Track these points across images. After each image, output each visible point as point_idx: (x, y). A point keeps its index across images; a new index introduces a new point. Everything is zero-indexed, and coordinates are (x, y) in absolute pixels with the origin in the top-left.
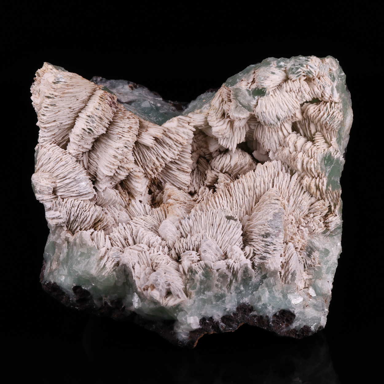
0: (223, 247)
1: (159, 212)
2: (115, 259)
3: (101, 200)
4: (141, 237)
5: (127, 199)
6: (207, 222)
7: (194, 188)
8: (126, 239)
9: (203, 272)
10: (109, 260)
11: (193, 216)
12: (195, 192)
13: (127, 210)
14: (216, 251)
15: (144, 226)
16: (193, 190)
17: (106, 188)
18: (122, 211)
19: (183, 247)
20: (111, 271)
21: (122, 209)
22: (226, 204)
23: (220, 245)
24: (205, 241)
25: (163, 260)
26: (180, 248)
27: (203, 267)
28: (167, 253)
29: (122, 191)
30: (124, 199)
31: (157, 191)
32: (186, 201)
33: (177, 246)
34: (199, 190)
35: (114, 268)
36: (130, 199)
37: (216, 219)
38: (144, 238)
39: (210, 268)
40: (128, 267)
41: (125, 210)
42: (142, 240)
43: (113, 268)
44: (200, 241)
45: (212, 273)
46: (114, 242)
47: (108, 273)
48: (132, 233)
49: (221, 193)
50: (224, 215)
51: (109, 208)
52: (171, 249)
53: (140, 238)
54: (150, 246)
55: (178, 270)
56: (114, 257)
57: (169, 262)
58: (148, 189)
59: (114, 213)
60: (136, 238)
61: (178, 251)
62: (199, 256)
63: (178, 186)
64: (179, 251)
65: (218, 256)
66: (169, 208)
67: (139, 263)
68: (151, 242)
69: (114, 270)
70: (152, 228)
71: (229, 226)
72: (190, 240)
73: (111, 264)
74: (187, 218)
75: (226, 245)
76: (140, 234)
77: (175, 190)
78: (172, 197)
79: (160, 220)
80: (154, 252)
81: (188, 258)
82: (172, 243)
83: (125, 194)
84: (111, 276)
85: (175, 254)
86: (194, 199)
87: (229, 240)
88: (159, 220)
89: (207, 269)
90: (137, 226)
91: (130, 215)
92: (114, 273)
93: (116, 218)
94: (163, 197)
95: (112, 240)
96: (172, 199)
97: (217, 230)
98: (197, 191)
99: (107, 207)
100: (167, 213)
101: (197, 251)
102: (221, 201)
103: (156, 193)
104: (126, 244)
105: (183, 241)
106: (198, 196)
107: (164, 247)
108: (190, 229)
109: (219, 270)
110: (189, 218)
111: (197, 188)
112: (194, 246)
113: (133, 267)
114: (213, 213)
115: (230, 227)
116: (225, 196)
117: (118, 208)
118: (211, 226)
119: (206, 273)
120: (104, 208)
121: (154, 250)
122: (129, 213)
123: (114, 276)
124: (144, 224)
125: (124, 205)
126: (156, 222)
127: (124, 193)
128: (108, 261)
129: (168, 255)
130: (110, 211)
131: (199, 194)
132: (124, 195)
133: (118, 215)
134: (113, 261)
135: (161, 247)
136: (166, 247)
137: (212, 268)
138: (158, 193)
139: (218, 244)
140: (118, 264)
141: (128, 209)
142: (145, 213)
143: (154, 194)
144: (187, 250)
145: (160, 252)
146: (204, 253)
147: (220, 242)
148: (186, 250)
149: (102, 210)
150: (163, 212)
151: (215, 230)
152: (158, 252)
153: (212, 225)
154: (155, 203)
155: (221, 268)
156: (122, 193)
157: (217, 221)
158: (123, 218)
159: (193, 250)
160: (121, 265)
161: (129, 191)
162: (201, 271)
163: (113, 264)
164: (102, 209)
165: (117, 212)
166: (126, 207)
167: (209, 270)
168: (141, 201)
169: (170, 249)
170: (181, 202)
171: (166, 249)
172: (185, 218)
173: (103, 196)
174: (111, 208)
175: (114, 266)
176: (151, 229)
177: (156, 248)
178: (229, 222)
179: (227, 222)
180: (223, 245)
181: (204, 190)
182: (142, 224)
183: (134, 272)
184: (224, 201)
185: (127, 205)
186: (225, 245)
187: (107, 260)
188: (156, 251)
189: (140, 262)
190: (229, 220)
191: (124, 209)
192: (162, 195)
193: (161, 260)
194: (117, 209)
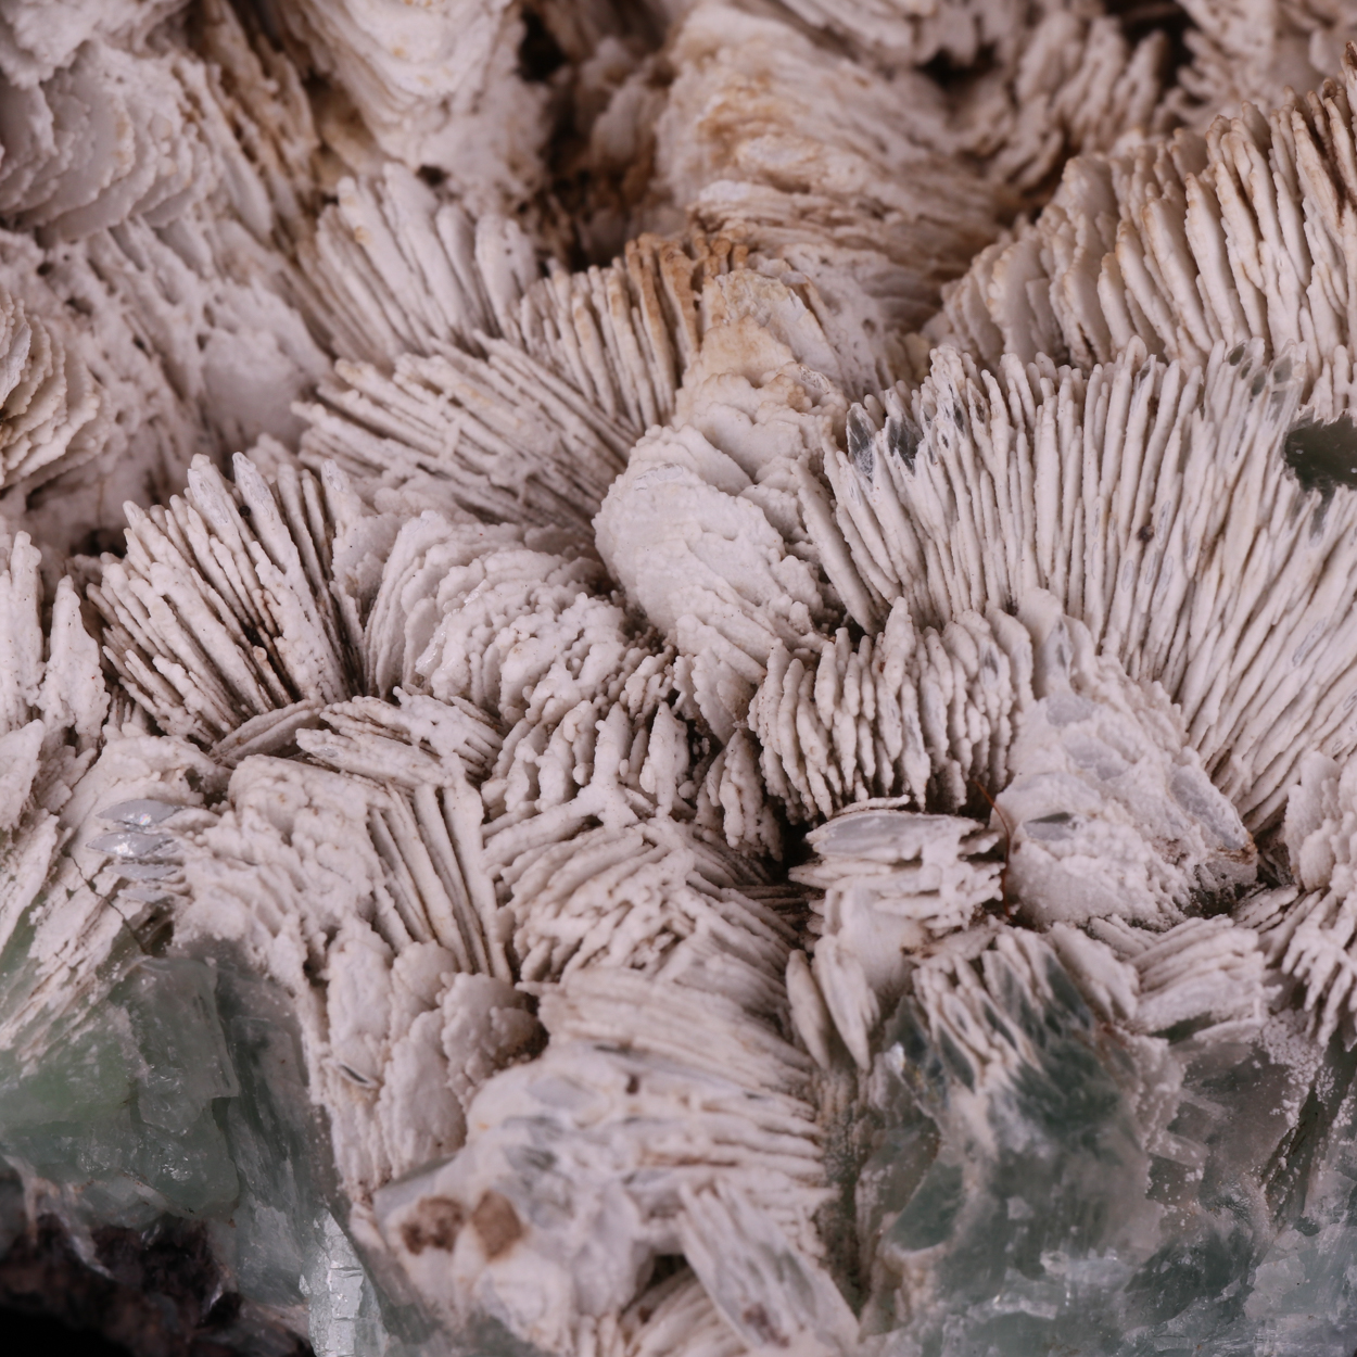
0: (1241, 766)
1: (614, 321)
2: (133, 873)
3: (29, 177)
4: (412, 618)
5: (299, 148)
6: (1094, 502)
7: (978, 22)
8: (255, 631)
9: (1025, 1069)
10: (71, 879)
11: (946, 426)
12: (987, 58)
13: (294, 261)
14: (1176, 810)
15: (451, 467)
16: (963, 45)
17: (83, 48)
18: (243, 281)
19: (834, 757)
20: (81, 997)
21: (242, 257)
22: (1290, 283)
23: (1216, 743)
24: (1058, 720)
25: (627, 905)
26: (801, 759)
27: (1035, 1005)
28: (666, 802)
29: (246, 65)
30: (266, 153)
31: (609, 50)
32: (888, 192)
33: (771, 719)
34: (1020, 51)
35: (117, 975)
36: (324, 150)
37: (1181, 467)
38: (440, 633)
39: (1100, 1013)
40: (264, 969)
41: (276, 262)
42: (421, 647)
43: (102, 971)
44: (1016, 707)
45: (1126, 1061)
46: (134, 663)
47: (58, 1024)
48: (324, 554)
49: (1243, 169)
50: (1266, 432)
51: (110, 256)
52: (718, 747)
53: (401, 617)
54: (505, 707)
55: (771, 1015)
56: (123, 849)
57: (680, 926)
58: (517, 31)
59: (162, 308)
60: (363, 622)
61: (786, 777)
62: (996, 868)
63: (814, 18)
64: (797, 782)
65: (1190, 863)
66: (709, 295)
67: (374, 921)
68: (513, 672)
69: (118, 995)
70: (532, 479)
71: (1310, 553)
72: (909, 693)
73: (92, 925)
74: (881, 439)
75: (1276, 746)
76: (400, 585)
77: (784, 58)
78: (745, 151)
79: (617, 394)
80: (535, 792)
81: (878, 895)
82: (726, 691)
83: (281, 96)
84: (79, 1052)
85: (751, 806)
86: (970, 139)
87: (1312, 693)
88: (608, 402)
89: (1076, 1024)
90: (379, 470)
91: (321, 315)
92: (120, 1019)
93: (178, 356)
94: (660, 127)
95: (115, 636)
96: (741, 176)
97: (1192, 588)
98: (1006, 50)
99: (93, 241)
100: (685, 334)
101: (979, 806)
102: (1241, 251)
103: (593, 73)
104: (260, 679)
105: (840, 694)
106: (1014, 103)
107: (640, 725)
108: (910, 552)
109: (1200, 1036)
110: (906, 444)
111: (1000, 24)
112: (953, 753)
113: (313, 969)
114: (1154, 404)
115: (1327, 562)
116: (1284, 201)
117: (204, 252)
118: (1135, 546)
119: (1054, 1074)
120: (61, 249)
121: (534, 771)
122: (313, 303)
123: (110, 1054)
124: (452, 438)
125: (261, 211)
126: (573, 425)
127: (272, 86)
128: (57, 895)
129: (683, 813)
130: (120, 283)
131: (1025, 85)
132: (272, 112)
133: (200, 325)
134: (110, 900)
135: (612, 731)
136: (663, 724)
137: (1120, 1012)
138: (618, 78)
139: (1200, 731)
140: (154, 929)
141: (305, 261)
142: (467, 305)
143: (575, 80)
144: (875, 788)
145: (600, 796)
146: (1044, 837)
147: (1212, 711)
148: (862, 793)
149: (44, 270)
150: (652, 328)
151: (1174, 591)
152: (573, 790)
153: (1145, 536)
154: (585, 177)
155: (1216, 1008)
156: (252, 86)
157: (1192, 491)
158: (251, 361)
159: (938, 801)
160: (188, 945)
161: (322, 65)
162: (1014, 1058)
163: (112, 926)
164: (37, 255)
165: (195, 292)
166: (283, 237)
167: (1093, 1034)
168: (432, 176)
169: (701, 745)
170: (839, 198)
171: (665, 753)
172: (864, 441)
173: (47, 141)
174: (131, 254)
175: (119, 949)
176: (521, 489)
177: (557, 746)
178: (1319, 514)
179: (1295, 509)
180: (1247, 742)
181: (1072, 50)
182: (434, 445)
183: (324, 1019)
184: (1270, 246)
185: (292, 209)
186: (1261, 742)
187: (54, 875)
188: (552, 783)
189: (386, 905)
190: (1316, 497)
191: (260, 253)
192: (650, 97)
193: (600, 912)
194: (191, 262)
